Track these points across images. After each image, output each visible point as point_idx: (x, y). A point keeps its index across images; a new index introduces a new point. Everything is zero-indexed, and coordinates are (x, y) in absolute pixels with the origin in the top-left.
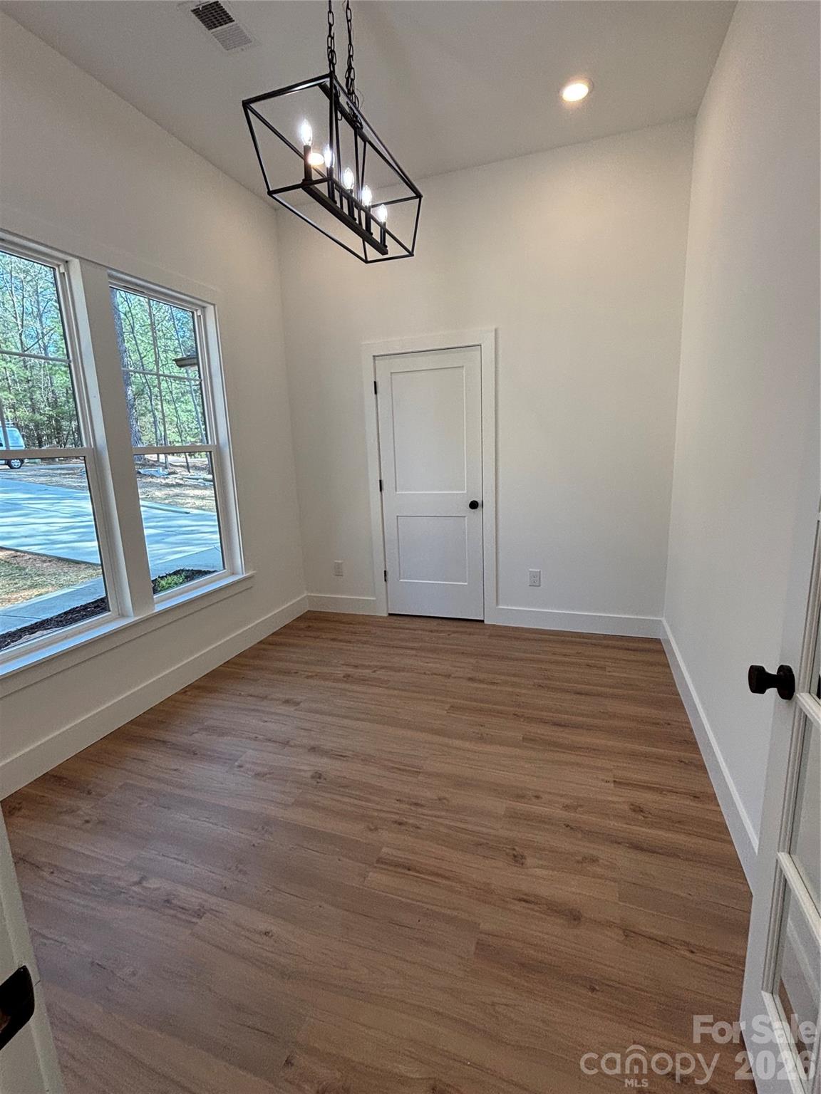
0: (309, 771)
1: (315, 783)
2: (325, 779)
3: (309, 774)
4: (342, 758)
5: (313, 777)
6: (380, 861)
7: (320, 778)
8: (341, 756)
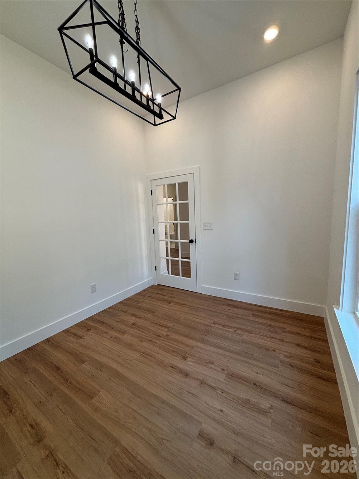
0: (188, 361)
1: (186, 355)
2: (182, 356)
3: (189, 359)
4: (173, 366)
5: (187, 357)
6: (168, 328)
7: (184, 357)
8: (173, 368)
